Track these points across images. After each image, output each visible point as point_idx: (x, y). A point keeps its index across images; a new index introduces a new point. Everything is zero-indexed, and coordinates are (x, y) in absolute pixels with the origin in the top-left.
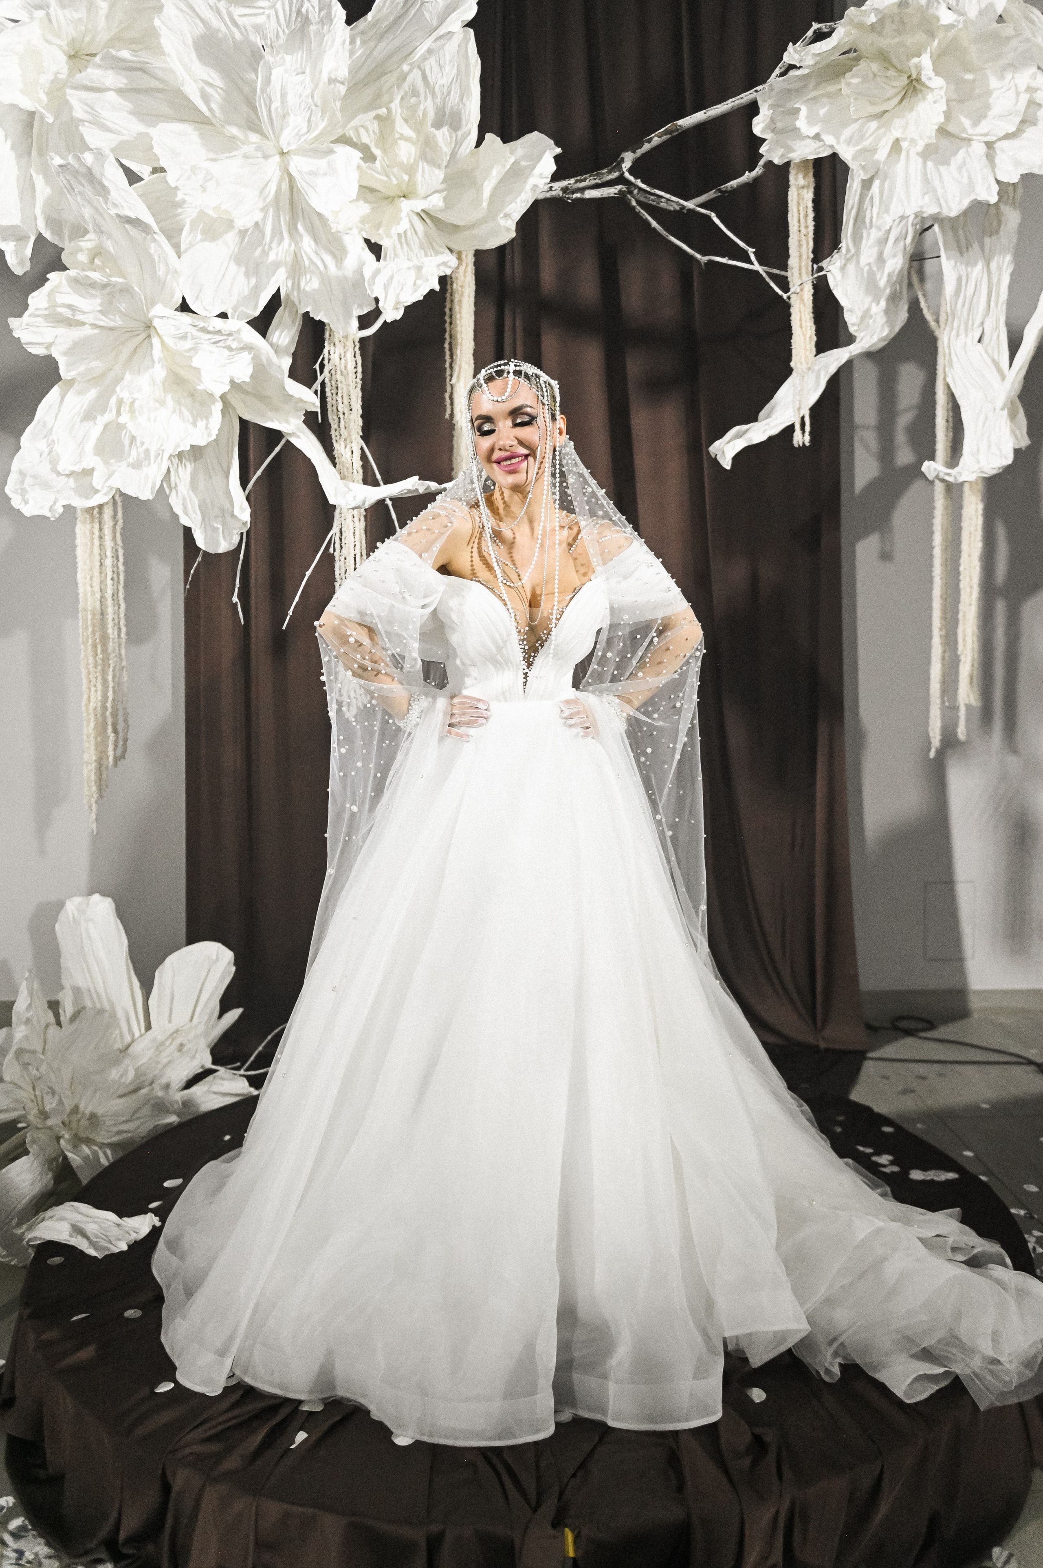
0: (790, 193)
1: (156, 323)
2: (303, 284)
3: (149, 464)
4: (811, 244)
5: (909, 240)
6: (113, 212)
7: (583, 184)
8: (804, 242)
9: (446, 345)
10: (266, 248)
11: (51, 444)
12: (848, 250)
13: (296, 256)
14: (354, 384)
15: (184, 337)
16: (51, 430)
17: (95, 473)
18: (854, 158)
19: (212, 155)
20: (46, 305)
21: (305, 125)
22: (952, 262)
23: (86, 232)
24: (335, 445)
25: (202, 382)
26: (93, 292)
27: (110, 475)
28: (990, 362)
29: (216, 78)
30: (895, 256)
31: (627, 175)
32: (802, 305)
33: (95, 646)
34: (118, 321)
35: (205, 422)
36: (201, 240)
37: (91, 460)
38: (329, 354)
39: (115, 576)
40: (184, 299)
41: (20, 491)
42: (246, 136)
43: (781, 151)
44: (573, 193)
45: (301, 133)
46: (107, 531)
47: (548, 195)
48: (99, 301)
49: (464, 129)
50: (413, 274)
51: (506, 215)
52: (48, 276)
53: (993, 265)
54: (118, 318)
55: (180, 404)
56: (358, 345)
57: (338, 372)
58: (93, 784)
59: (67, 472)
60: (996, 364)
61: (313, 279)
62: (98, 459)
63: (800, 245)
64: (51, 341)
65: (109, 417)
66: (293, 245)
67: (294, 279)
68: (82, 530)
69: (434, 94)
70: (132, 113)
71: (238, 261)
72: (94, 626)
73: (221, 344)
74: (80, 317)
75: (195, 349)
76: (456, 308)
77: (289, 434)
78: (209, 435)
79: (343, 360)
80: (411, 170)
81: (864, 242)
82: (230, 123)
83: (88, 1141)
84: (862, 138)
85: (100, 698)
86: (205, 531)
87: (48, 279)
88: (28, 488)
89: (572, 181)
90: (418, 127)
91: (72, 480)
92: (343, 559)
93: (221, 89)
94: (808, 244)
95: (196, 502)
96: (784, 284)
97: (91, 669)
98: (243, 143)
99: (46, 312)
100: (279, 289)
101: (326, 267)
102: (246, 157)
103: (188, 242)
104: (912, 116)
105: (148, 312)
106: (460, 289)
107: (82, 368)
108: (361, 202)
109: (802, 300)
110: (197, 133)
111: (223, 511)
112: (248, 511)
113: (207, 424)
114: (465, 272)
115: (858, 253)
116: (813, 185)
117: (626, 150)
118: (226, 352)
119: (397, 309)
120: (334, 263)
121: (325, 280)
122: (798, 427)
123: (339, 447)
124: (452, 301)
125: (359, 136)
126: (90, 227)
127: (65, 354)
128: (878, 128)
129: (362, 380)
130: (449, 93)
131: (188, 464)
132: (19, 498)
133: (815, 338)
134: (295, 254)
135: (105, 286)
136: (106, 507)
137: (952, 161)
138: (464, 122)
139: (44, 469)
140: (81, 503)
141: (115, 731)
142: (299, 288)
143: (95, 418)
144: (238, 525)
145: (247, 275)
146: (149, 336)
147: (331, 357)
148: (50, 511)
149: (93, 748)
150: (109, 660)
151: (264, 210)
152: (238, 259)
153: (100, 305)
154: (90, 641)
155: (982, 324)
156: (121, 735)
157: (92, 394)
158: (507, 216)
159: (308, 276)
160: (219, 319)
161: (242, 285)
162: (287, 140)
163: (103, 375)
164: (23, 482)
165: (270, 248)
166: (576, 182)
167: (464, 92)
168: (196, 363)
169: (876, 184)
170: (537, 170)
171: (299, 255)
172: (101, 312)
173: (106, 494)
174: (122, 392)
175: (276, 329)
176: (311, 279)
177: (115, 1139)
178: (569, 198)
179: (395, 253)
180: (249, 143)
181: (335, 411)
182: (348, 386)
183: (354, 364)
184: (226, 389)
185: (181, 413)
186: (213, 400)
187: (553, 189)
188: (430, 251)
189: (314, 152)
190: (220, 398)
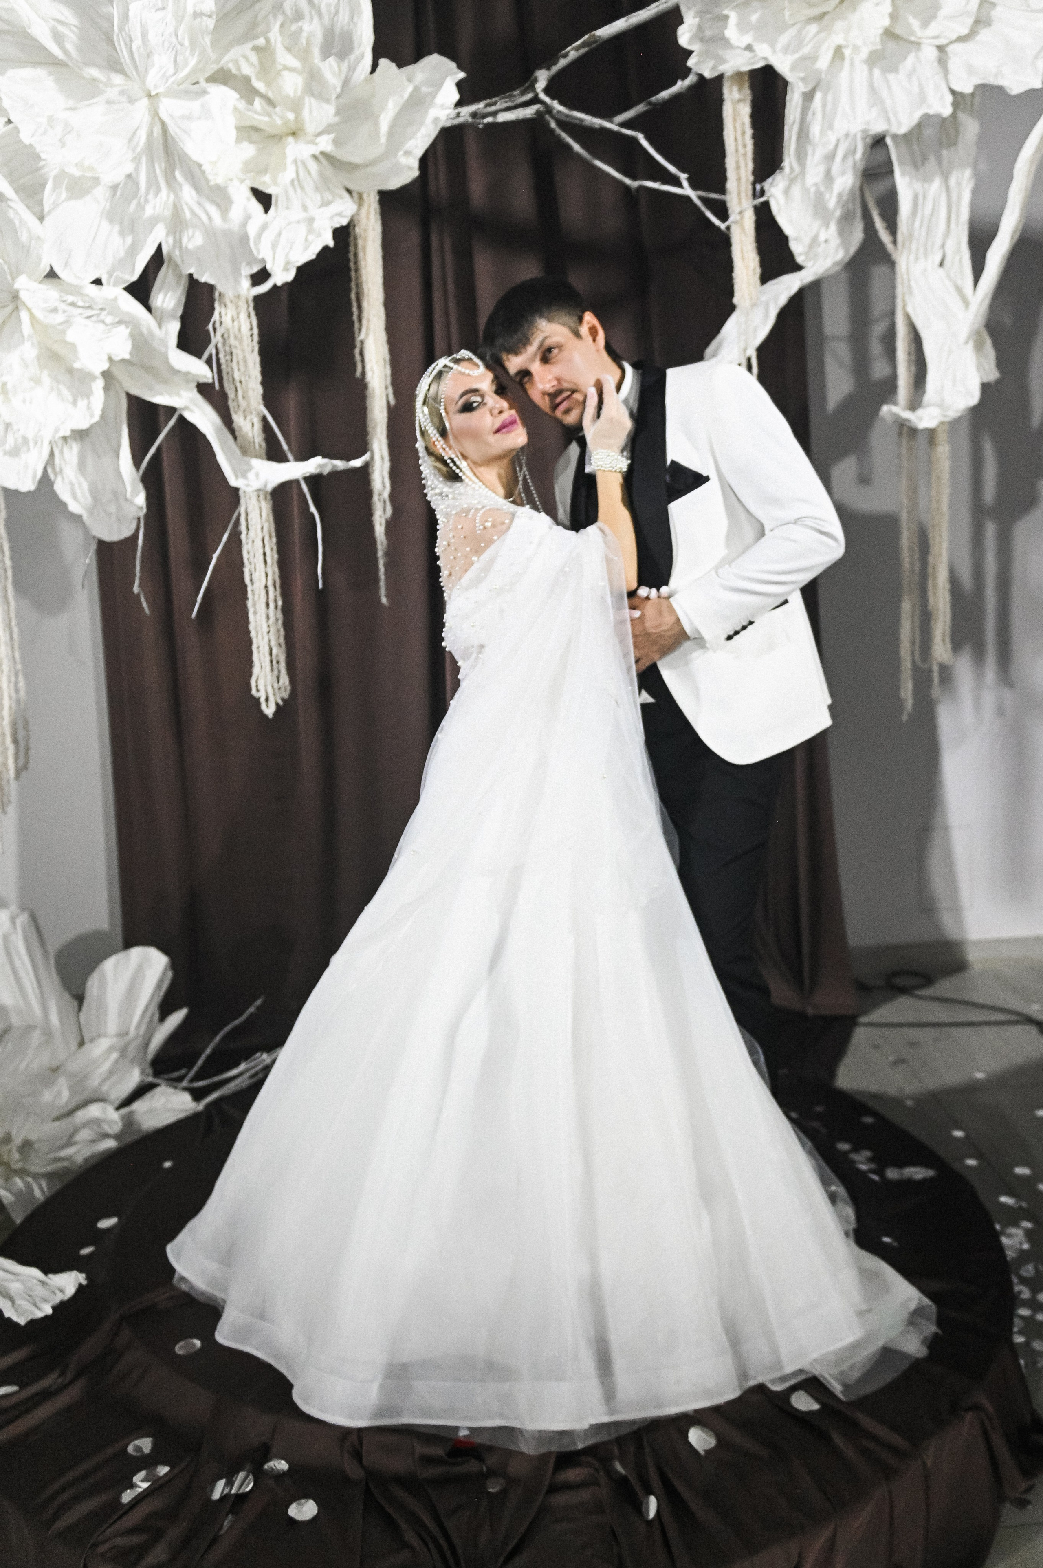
0: (724, 108)
1: (23, 295)
2: (185, 240)
3: (29, 450)
4: (750, 166)
5: (859, 155)
7: (493, 108)
8: (742, 164)
10: (142, 200)
12: (792, 169)
13: (177, 210)
14: (250, 348)
15: (55, 310)
18: (793, 68)
19: (71, 103)
21: (171, 65)
22: (907, 179)
24: (234, 416)
25: (78, 358)
28: (952, 289)
29: (68, 15)
30: (843, 173)
31: (542, 96)
32: (742, 236)
35: (85, 402)
36: (69, 199)
38: (221, 317)
40: (51, 267)
42: (109, 79)
43: (711, 63)
44: (485, 117)
45: (168, 73)
47: (457, 121)
49: (357, 53)
50: (303, 229)
51: (405, 151)
53: (952, 181)
55: (58, 382)
56: (252, 305)
57: (232, 337)
60: (959, 290)
61: (197, 234)
63: (738, 168)
66: (172, 195)
67: (175, 237)
69: (320, 15)
71: (111, 220)
73: (94, 318)
75: (68, 322)
76: (361, 255)
77: (180, 409)
78: (92, 417)
79: (236, 323)
80: (296, 106)
81: (809, 158)
82: (87, 64)
83: (22, 1172)
84: (799, 47)
86: (98, 517)
89: (481, 105)
90: (304, 55)
92: (250, 543)
93: (75, 26)
94: (746, 165)
95: (88, 488)
96: (722, 212)
98: (106, 85)
100: (160, 247)
101: (210, 218)
102: (109, 102)
103: (51, 202)
104: (855, 17)
105: (14, 282)
108: (245, 144)
109: (742, 229)
110: (51, 78)
111: (115, 493)
112: (143, 494)
113: (89, 403)
114: (368, 213)
115: (803, 173)
116: (749, 98)
117: (541, 68)
118: (101, 327)
119: (288, 270)
120: (219, 214)
121: (210, 233)
123: (238, 419)
124: (356, 246)
125: (238, 68)
128: (819, 32)
129: (259, 343)
130: (337, 12)
131: (75, 446)
133: (758, 271)
134: (175, 206)
137: (901, 67)
138: (356, 45)
141: (15, 741)
142: (181, 247)
144: (134, 510)
145: (122, 234)
146: (17, 308)
147: (223, 319)
151: (136, 160)
152: (111, 216)
155: (943, 246)
156: (22, 744)
158: (407, 153)
159: (191, 232)
160: (93, 286)
161: (118, 245)
162: (153, 80)
165: (146, 201)
166: (487, 106)
167: (354, 11)
168: (70, 337)
169: (818, 96)
170: (440, 99)
171: (179, 207)
175: (161, 293)
177: (49, 1169)
178: (479, 123)
179: (288, 199)
180: (112, 86)
181: (231, 380)
182: (243, 351)
183: (249, 327)
184: (105, 366)
185: (59, 394)
186: (94, 378)
187: (460, 115)
188: (328, 196)
189: (187, 94)
190: (100, 376)
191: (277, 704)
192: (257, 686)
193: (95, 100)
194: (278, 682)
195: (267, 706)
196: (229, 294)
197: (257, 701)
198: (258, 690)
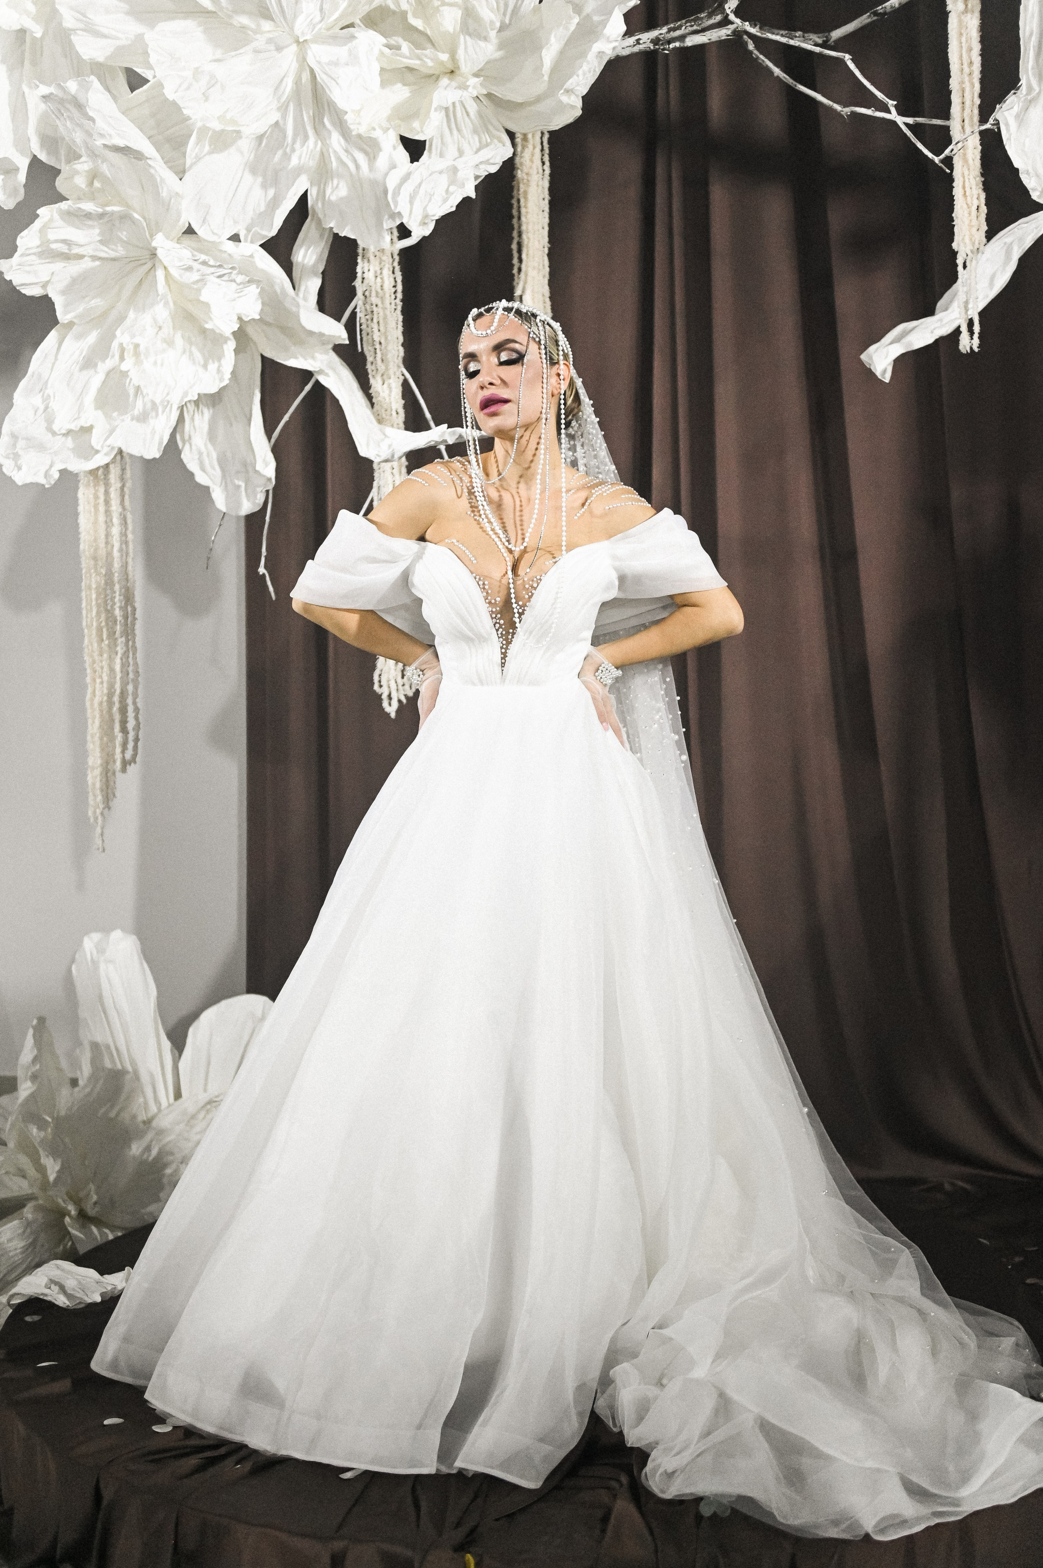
0: (950, 20)
1: (159, 252)
2: (328, 191)
3: (157, 415)
4: (978, 87)
6: (99, 142)
7: (678, 33)
8: (968, 84)
9: (514, 246)
10: (288, 150)
11: (46, 399)
13: (323, 159)
14: (393, 306)
15: (189, 269)
16: (47, 382)
17: (94, 431)
19: (219, 54)
20: (38, 243)
21: (318, 13)
23: (80, 157)
24: (372, 381)
25: (211, 319)
26: (90, 223)
27: (111, 432)
31: (732, 17)
32: (965, 168)
33: (100, 630)
34: (121, 251)
35: (216, 364)
36: (210, 153)
37: (92, 416)
39: (124, 546)
40: (189, 224)
41: (12, 456)
42: (259, 25)
44: (669, 42)
45: (315, 21)
46: (114, 495)
47: (636, 49)
48: (97, 231)
50: (444, 180)
51: (567, 91)
52: (39, 212)
54: (120, 248)
55: (191, 343)
56: (397, 258)
57: (374, 294)
58: (98, 792)
59: (64, 431)
61: (340, 186)
62: (99, 413)
63: (963, 90)
64: (48, 279)
65: (109, 364)
66: (320, 143)
67: (321, 184)
68: (85, 495)
70: (128, 13)
71: (254, 171)
72: (98, 606)
73: (224, 278)
74: (76, 250)
75: (202, 281)
77: (317, 374)
78: (221, 380)
79: (379, 279)
80: (452, 46)
82: (238, 12)
85: (105, 691)
86: (226, 488)
87: (38, 216)
88: (21, 452)
89: (664, 30)
91: (70, 438)
94: (973, 85)
95: (214, 455)
96: (940, 142)
97: (97, 658)
98: (254, 36)
99: (40, 250)
101: (358, 167)
102: (257, 51)
103: (194, 155)
105: (152, 240)
106: (525, 177)
107: (81, 309)
109: (965, 160)
110: (201, 29)
111: (245, 465)
112: (273, 464)
113: (219, 367)
114: (533, 155)
116: (978, 8)
118: (232, 286)
119: (425, 224)
120: (367, 162)
121: (356, 183)
122: (964, 329)
123: (376, 383)
126: (83, 151)
127: (63, 292)
129: (402, 301)
131: (206, 411)
132: (12, 463)
133: (984, 210)
134: (322, 154)
135: (102, 216)
136: (111, 466)
139: (38, 430)
140: (79, 466)
141: (124, 730)
142: (326, 198)
143: (96, 365)
144: (263, 481)
145: (264, 186)
146: (153, 267)
147: (365, 275)
148: (46, 477)
149: (98, 750)
150: (116, 646)
151: (283, 109)
152: (254, 168)
153: (101, 234)
154: (95, 624)
156: (131, 735)
157: (92, 338)
158: (570, 92)
159: (335, 181)
161: (257, 198)
162: (301, 26)
163: (104, 315)
164: (14, 445)
165: (293, 150)
166: (670, 30)
168: (205, 296)
170: (611, 28)
171: (326, 155)
172: (100, 241)
173: (106, 454)
174: (122, 337)
175: (301, 247)
176: (337, 187)
178: (664, 49)
179: (443, 143)
180: (262, 33)
181: (370, 340)
182: (384, 309)
183: (393, 283)
184: (236, 327)
185: (191, 354)
186: (226, 340)
187: (641, 42)
188: (486, 138)
189: (333, 40)
190: (232, 337)
191: (400, 701)
192: (380, 681)
193: (241, 51)
194: (403, 677)
195: (390, 705)
196: (372, 249)
197: (379, 697)
198: (381, 686)
